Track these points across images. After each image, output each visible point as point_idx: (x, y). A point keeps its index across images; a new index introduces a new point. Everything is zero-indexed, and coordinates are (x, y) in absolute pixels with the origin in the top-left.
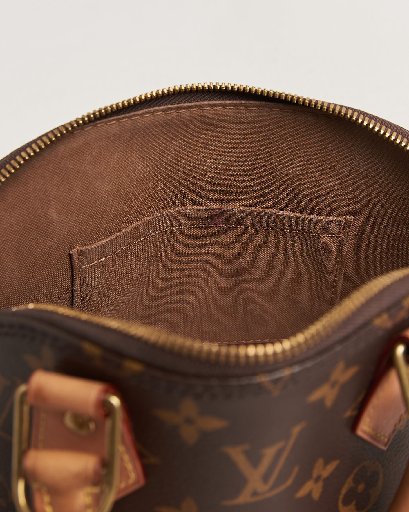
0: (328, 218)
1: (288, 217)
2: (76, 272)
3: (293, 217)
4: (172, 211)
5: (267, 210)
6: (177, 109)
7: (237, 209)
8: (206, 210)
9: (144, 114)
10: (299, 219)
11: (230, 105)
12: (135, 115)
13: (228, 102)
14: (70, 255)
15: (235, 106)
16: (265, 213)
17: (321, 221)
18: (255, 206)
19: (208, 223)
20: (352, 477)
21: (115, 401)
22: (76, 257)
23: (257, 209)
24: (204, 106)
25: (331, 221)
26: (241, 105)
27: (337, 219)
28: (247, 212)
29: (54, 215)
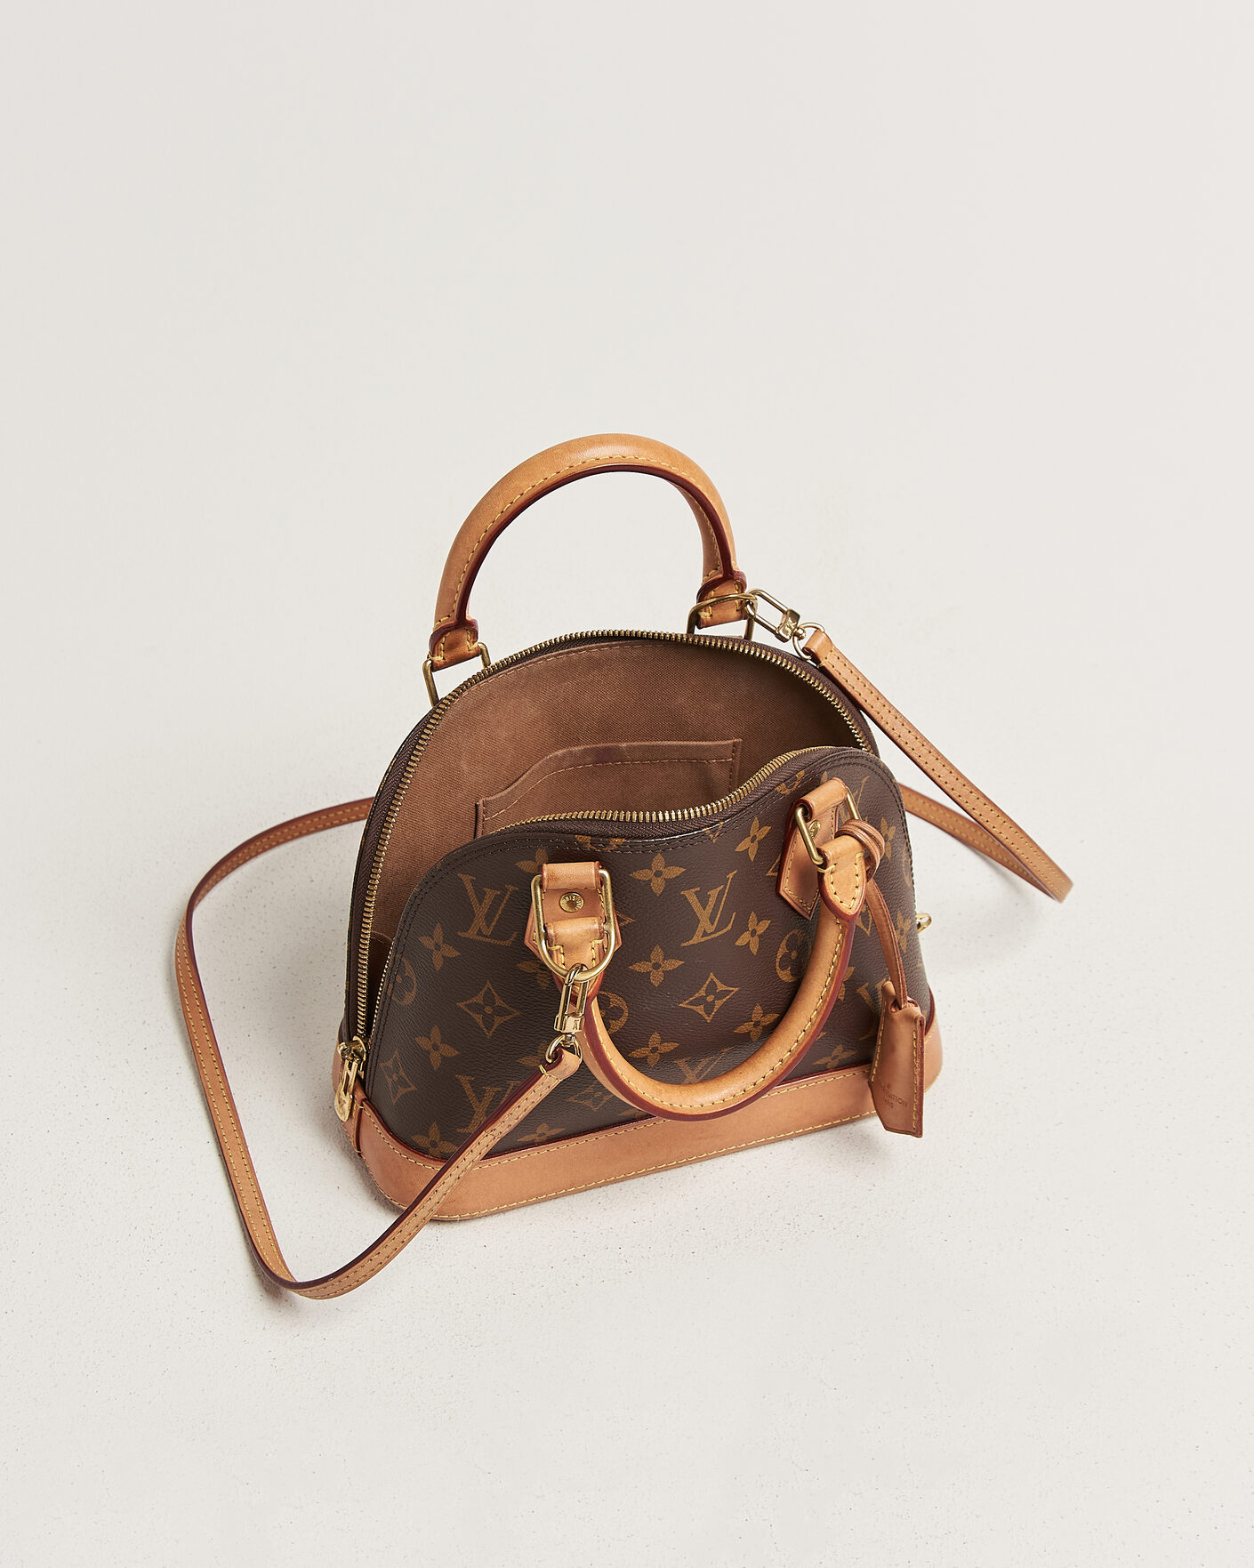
0: (716, 743)
1: (676, 746)
2: (480, 825)
3: (681, 746)
4: (560, 753)
5: (654, 743)
6: (568, 653)
7: (624, 745)
8: (591, 749)
9: (548, 658)
10: (687, 747)
11: (616, 645)
12: (530, 663)
13: (614, 643)
14: (476, 806)
15: (621, 645)
16: (653, 746)
17: (710, 746)
18: (642, 740)
19: (594, 763)
20: (784, 942)
21: (605, 873)
22: (481, 808)
23: (643, 743)
24: (592, 648)
25: (719, 745)
26: (626, 644)
27: (725, 742)
28: (634, 747)
29: (465, 767)
